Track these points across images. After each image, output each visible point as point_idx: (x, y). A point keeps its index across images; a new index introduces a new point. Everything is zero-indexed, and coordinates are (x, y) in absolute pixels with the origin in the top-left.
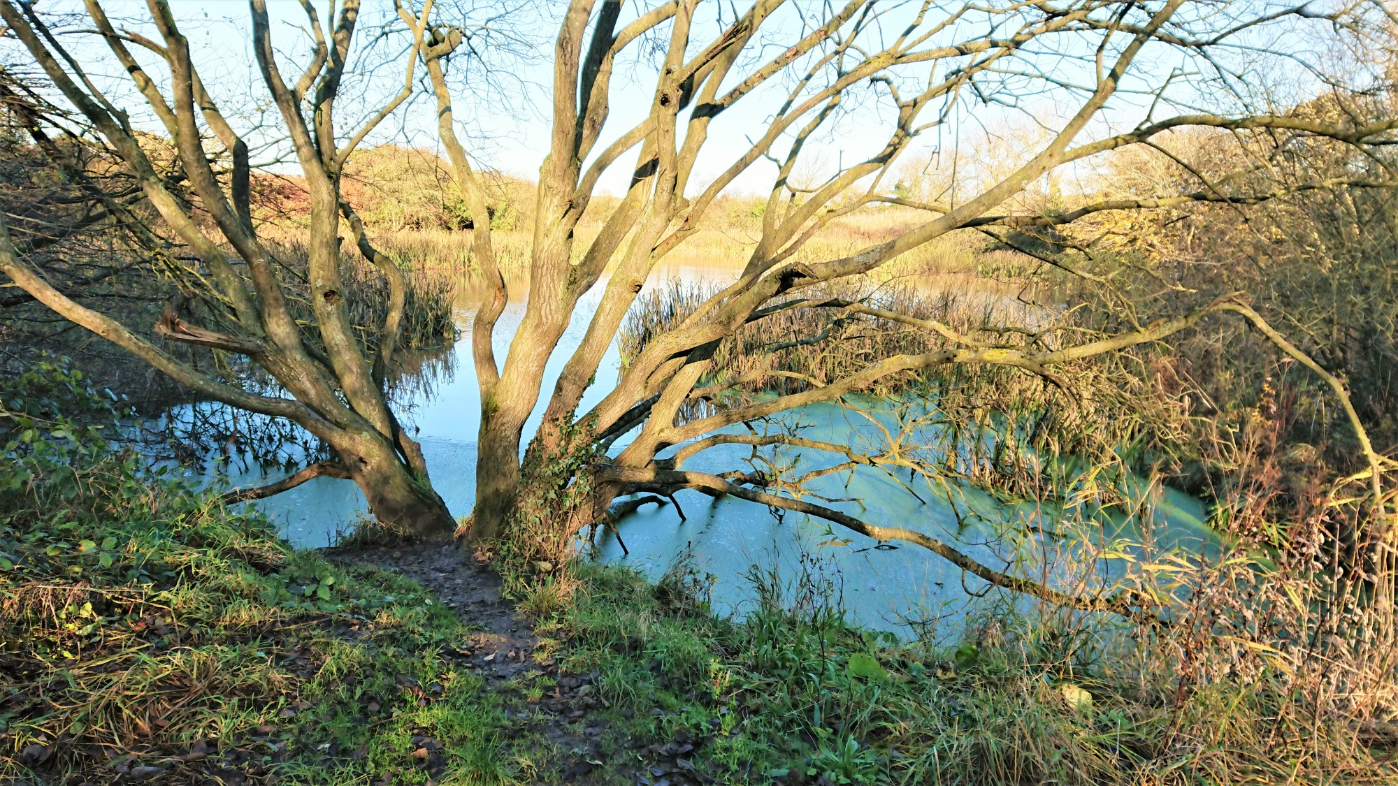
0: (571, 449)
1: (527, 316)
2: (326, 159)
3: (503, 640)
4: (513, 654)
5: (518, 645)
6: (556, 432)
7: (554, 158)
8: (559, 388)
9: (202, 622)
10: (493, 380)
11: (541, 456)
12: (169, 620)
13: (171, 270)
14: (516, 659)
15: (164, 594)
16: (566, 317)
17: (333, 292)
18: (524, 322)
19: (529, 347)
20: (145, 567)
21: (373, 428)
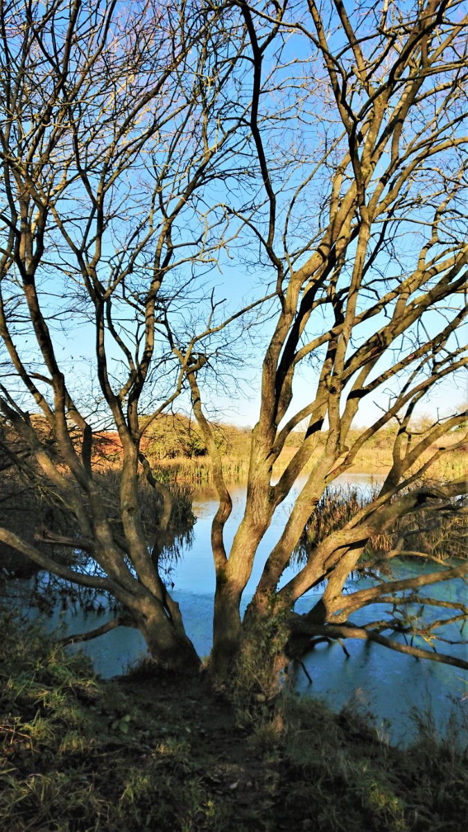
0: (276, 611)
1: (244, 519)
2: (133, 432)
3: (242, 770)
4: (250, 783)
5: (253, 775)
6: (265, 600)
7: (262, 424)
8: (267, 569)
9: (49, 749)
10: (223, 561)
11: (255, 617)
12: (28, 746)
13: (44, 493)
14: (253, 788)
15: (27, 726)
16: (268, 520)
17: (132, 508)
18: (242, 524)
19: (246, 539)
20: (16, 702)
21: (151, 593)
